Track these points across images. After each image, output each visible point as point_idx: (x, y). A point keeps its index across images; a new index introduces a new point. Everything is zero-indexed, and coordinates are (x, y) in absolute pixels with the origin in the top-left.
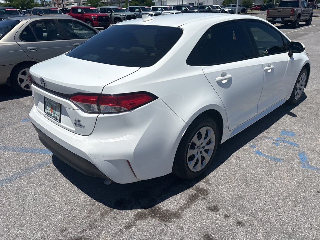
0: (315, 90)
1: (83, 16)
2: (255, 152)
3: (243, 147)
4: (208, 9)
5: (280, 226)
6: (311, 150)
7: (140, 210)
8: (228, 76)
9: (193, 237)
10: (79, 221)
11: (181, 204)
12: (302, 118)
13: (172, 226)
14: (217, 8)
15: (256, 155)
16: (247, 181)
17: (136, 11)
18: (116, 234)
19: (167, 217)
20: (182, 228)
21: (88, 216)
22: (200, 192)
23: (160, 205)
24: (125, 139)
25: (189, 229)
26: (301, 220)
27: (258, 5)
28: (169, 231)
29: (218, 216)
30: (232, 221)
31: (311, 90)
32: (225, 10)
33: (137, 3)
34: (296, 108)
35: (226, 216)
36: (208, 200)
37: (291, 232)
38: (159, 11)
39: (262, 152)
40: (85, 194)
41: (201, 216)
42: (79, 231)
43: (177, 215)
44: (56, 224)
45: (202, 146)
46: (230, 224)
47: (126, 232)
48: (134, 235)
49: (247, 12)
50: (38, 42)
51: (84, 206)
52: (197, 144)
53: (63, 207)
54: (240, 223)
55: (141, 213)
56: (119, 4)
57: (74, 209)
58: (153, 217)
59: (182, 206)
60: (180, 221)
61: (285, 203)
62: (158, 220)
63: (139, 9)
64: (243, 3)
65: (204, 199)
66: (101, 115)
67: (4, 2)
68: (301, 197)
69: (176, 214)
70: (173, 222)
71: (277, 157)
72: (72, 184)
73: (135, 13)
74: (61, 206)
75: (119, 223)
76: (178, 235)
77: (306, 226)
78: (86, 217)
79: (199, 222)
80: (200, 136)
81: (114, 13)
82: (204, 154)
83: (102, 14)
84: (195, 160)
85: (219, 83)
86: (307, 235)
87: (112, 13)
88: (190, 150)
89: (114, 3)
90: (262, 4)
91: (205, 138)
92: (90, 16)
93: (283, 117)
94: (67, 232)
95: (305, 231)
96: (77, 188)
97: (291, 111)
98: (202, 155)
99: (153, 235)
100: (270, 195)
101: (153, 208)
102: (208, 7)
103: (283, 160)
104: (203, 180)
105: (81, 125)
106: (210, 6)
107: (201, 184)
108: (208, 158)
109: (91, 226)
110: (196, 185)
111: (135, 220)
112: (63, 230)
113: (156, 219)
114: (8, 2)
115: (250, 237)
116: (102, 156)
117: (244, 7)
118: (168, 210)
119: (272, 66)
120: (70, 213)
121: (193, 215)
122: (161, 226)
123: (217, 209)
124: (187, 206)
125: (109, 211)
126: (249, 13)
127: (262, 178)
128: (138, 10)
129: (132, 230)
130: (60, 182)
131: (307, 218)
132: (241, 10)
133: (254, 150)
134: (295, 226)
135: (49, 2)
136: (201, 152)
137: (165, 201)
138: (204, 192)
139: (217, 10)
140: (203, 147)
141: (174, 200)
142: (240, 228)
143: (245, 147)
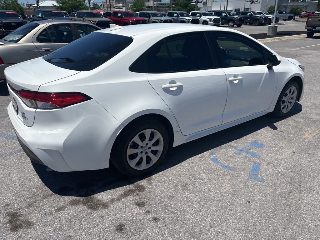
0: (315, 105)
1: (122, 20)
2: (211, 159)
3: (203, 153)
4: (250, 15)
5: (191, 226)
6: (269, 163)
7: (77, 198)
8: (178, 84)
9: (108, 225)
10: (23, 200)
11: (115, 196)
12: (282, 131)
13: (95, 214)
14: (261, 15)
15: (211, 162)
16: (187, 184)
17: (174, 16)
18: (45, 214)
19: (95, 206)
20: (102, 217)
21: (32, 197)
22: (138, 189)
23: (95, 195)
24: (56, 132)
25: (108, 218)
26: (214, 224)
27: (310, 13)
28: (91, 217)
29: (140, 211)
30: (150, 216)
31: (311, 104)
32: (269, 17)
33: (180, 8)
34: (282, 121)
35: (148, 212)
36: (140, 196)
37: (198, 233)
38: (198, 16)
39: (219, 160)
40: (40, 179)
41: (125, 209)
42: (19, 207)
43: (105, 206)
44: (4, 200)
45: (148, 146)
46: (146, 219)
47: (54, 213)
48: (59, 217)
49: (294, 19)
50: (54, 44)
51: (33, 189)
52: (139, 144)
53: (16, 187)
54: (155, 219)
55: (76, 200)
56: (164, 9)
57: (25, 190)
58: (84, 204)
59: (114, 199)
60: (105, 211)
61: (209, 207)
62: (87, 207)
63: (178, 15)
64: (291, 10)
65: (138, 195)
66: (38, 110)
67: (57, 4)
68: (228, 204)
69: (105, 204)
70: (98, 211)
71: (231, 165)
72: (34, 169)
73: (172, 18)
74: (15, 186)
75: (53, 206)
76: (96, 221)
77: (215, 230)
78: (30, 198)
79: (120, 214)
80: (142, 137)
81: (152, 18)
82: (151, 155)
83: (140, 18)
84: (138, 159)
85: (167, 90)
86: (211, 237)
87: (150, 18)
88: (129, 149)
89: (159, 7)
90: (314, 11)
91: (150, 140)
92: (128, 20)
93: (262, 129)
94: (9, 207)
95: (211, 234)
96: (36, 173)
97: (275, 124)
98: (147, 155)
99: (75, 219)
100: (200, 199)
101: (89, 197)
102: (250, 14)
103: (234, 170)
104: (148, 179)
105: (25, 117)
106: (252, 12)
107: (143, 183)
108: (155, 159)
109: (29, 205)
110: (138, 182)
111: (68, 205)
112: (7, 205)
113: (85, 207)
114: (60, 5)
115: (157, 231)
116: (38, 145)
117: (291, 15)
118: (100, 201)
119: (240, 77)
120: (19, 193)
121: (119, 207)
122: (86, 213)
123: (143, 205)
124: (119, 199)
125: (51, 195)
126: (297, 21)
127: (203, 183)
128: (176, 15)
129: (60, 213)
130: (26, 166)
131: (221, 223)
132: (288, 17)
133: (212, 157)
134: (205, 228)
135: (100, 6)
136: (146, 153)
137: (102, 192)
138: (141, 189)
139: (259, 17)
140: (149, 148)
141: (110, 193)
142: (153, 223)
143: (205, 154)
